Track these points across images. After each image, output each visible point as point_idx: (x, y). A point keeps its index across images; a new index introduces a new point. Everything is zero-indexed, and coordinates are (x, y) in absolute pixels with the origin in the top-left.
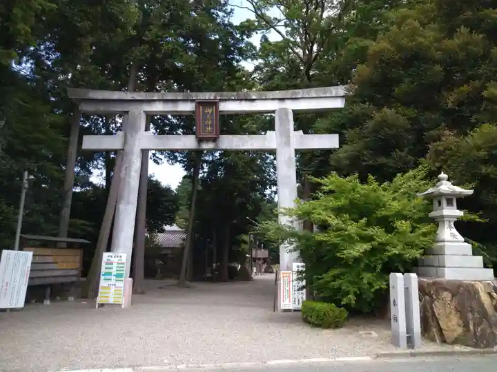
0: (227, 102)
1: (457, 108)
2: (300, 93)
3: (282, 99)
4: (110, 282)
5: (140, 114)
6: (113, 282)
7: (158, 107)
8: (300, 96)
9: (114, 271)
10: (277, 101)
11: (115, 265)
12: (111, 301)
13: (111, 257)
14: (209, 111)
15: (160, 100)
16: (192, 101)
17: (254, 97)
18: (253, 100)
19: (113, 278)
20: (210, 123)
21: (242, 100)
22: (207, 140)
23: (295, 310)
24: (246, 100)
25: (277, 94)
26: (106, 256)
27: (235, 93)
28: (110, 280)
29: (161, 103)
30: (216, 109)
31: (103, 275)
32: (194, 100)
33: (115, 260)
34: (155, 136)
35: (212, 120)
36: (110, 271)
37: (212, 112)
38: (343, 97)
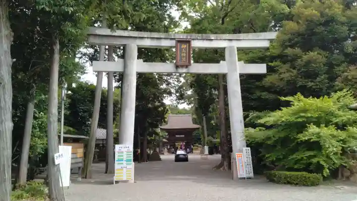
0: (195, 41)
1: (354, 52)
2: (242, 36)
3: (230, 40)
4: (122, 166)
5: (134, 47)
6: (125, 165)
7: (147, 43)
8: (242, 38)
9: (125, 157)
10: (227, 41)
11: (125, 153)
12: (125, 179)
13: (122, 148)
14: (184, 46)
15: (148, 38)
17: (212, 38)
18: (212, 40)
19: (125, 163)
20: (185, 55)
21: (204, 40)
22: (182, 66)
23: (247, 178)
24: (207, 40)
25: (227, 36)
26: (117, 146)
27: (200, 35)
28: (122, 164)
29: (149, 40)
30: (190, 45)
31: (117, 161)
32: (174, 39)
33: (124, 150)
34: (145, 63)
35: (186, 53)
36: (122, 157)
37: (186, 48)
38: (268, 40)
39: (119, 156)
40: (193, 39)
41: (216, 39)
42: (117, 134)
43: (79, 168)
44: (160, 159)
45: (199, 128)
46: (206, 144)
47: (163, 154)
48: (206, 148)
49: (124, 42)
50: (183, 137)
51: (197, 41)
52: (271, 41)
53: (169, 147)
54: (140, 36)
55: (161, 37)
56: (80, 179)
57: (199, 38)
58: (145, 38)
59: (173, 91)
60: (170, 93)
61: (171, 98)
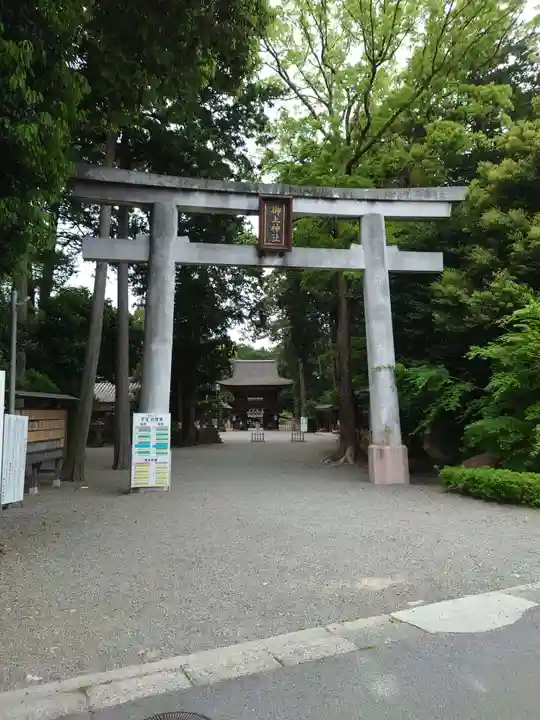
0: (299, 200)
2: (397, 193)
3: (372, 201)
4: (147, 457)
5: (173, 209)
6: (153, 455)
7: (199, 201)
8: (396, 198)
9: (153, 441)
10: (365, 202)
11: (153, 431)
12: (152, 483)
13: (147, 419)
14: (277, 210)
15: (200, 191)
16: (251, 195)
17: (335, 196)
18: (334, 200)
19: (153, 450)
20: (278, 228)
21: (317, 198)
22: (272, 253)
24: (324, 199)
25: (367, 193)
26: (137, 418)
27: (310, 188)
28: (148, 452)
30: (288, 209)
31: (136, 446)
32: (256, 195)
33: (153, 424)
34: (194, 244)
35: (280, 225)
36: (147, 440)
37: (281, 213)
38: (449, 202)
39: (140, 437)
40: (296, 197)
41: (343, 199)
42: (139, 393)
43: (57, 460)
44: (219, 441)
45: (291, 385)
46: (303, 413)
47: (225, 431)
48: (304, 421)
49: (150, 198)
50: (260, 401)
51: (303, 200)
52: (455, 204)
53: (234, 419)
54: (184, 186)
55: (229, 190)
56: (58, 483)
57: (307, 195)
58: (195, 190)
59: (246, 312)
60: (240, 317)
61: (242, 326)
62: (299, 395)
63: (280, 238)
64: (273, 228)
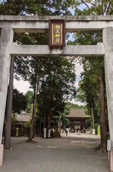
0: (70, 23)
3: (108, 21)
5: (10, 30)
7: (22, 26)
10: (105, 22)
15: (23, 21)
16: (46, 21)
17: (89, 19)
18: (88, 21)
20: (59, 36)
21: (80, 21)
29: (24, 23)
30: (64, 26)
35: (60, 34)
37: (60, 28)
41: (93, 21)
45: (89, 117)
48: (94, 130)
50: (79, 123)
51: (72, 22)
54: (15, 19)
55: (36, 20)
57: (74, 19)
62: (92, 121)
63: (60, 41)
64: (56, 36)
